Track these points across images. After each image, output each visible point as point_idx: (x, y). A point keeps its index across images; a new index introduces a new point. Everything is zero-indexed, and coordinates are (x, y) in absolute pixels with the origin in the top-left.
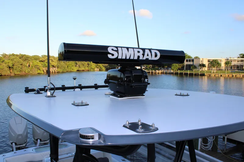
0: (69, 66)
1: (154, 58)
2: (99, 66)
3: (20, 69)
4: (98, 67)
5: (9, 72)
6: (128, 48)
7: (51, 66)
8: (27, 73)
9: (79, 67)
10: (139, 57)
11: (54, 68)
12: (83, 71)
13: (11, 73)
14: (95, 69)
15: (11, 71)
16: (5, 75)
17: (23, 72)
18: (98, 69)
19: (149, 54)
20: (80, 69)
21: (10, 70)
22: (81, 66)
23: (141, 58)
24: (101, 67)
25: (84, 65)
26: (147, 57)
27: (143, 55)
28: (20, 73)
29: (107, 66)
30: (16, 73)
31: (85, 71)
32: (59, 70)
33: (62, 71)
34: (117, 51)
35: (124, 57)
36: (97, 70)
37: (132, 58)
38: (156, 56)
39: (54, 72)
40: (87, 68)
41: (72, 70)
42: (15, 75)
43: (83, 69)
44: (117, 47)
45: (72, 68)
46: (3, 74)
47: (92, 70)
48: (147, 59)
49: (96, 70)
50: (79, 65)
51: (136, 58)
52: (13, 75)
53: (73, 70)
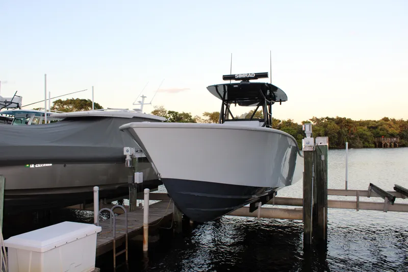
1: (252, 76)
11: (394, 139)
32: (404, 142)
34: (238, 76)
35: (241, 77)
39: (393, 145)
48: (250, 77)
51: (245, 77)
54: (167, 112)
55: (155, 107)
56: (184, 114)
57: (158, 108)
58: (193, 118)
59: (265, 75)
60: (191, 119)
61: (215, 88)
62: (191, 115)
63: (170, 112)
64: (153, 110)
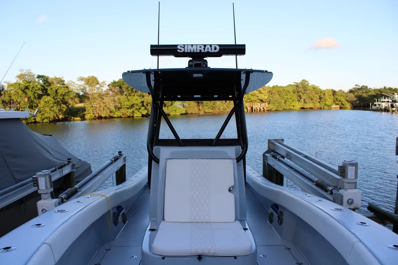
0: (287, 100)
1: (213, 51)
2: (340, 101)
3: (212, 105)
4: (337, 103)
5: (197, 110)
6: (192, 45)
7: (259, 101)
8: (222, 110)
9: (305, 102)
10: (200, 50)
11: (263, 104)
12: (311, 108)
13: (199, 110)
14: (333, 106)
15: (200, 108)
16: (192, 114)
17: (217, 110)
18: (338, 106)
19: (210, 48)
20: (306, 106)
21: (199, 106)
22: (307, 101)
23: (203, 51)
24: (343, 103)
25: (312, 99)
26: (208, 50)
27: (204, 49)
28: (212, 111)
29: (355, 101)
30: (207, 111)
31: (315, 110)
32: (271, 107)
33: (275, 109)
34: (184, 47)
35: (189, 51)
36: (336, 108)
37: (195, 51)
38: (215, 49)
39: (262, 109)
40: (318, 105)
41: (292, 107)
42: (205, 113)
43: (311, 105)
44: (184, 45)
45: (293, 104)
46: (189, 112)
47: (327, 108)
48: (208, 52)
49: (334, 108)
50: (304, 100)
51: (198, 51)
52: (202, 113)
53: (294, 108)
54: (36, 76)
55: (21, 70)
56: (56, 79)
57: (25, 71)
58: (66, 82)
59: (238, 50)
60: (64, 84)
61: (144, 76)
62: (64, 79)
63: (39, 77)
64: (19, 73)
